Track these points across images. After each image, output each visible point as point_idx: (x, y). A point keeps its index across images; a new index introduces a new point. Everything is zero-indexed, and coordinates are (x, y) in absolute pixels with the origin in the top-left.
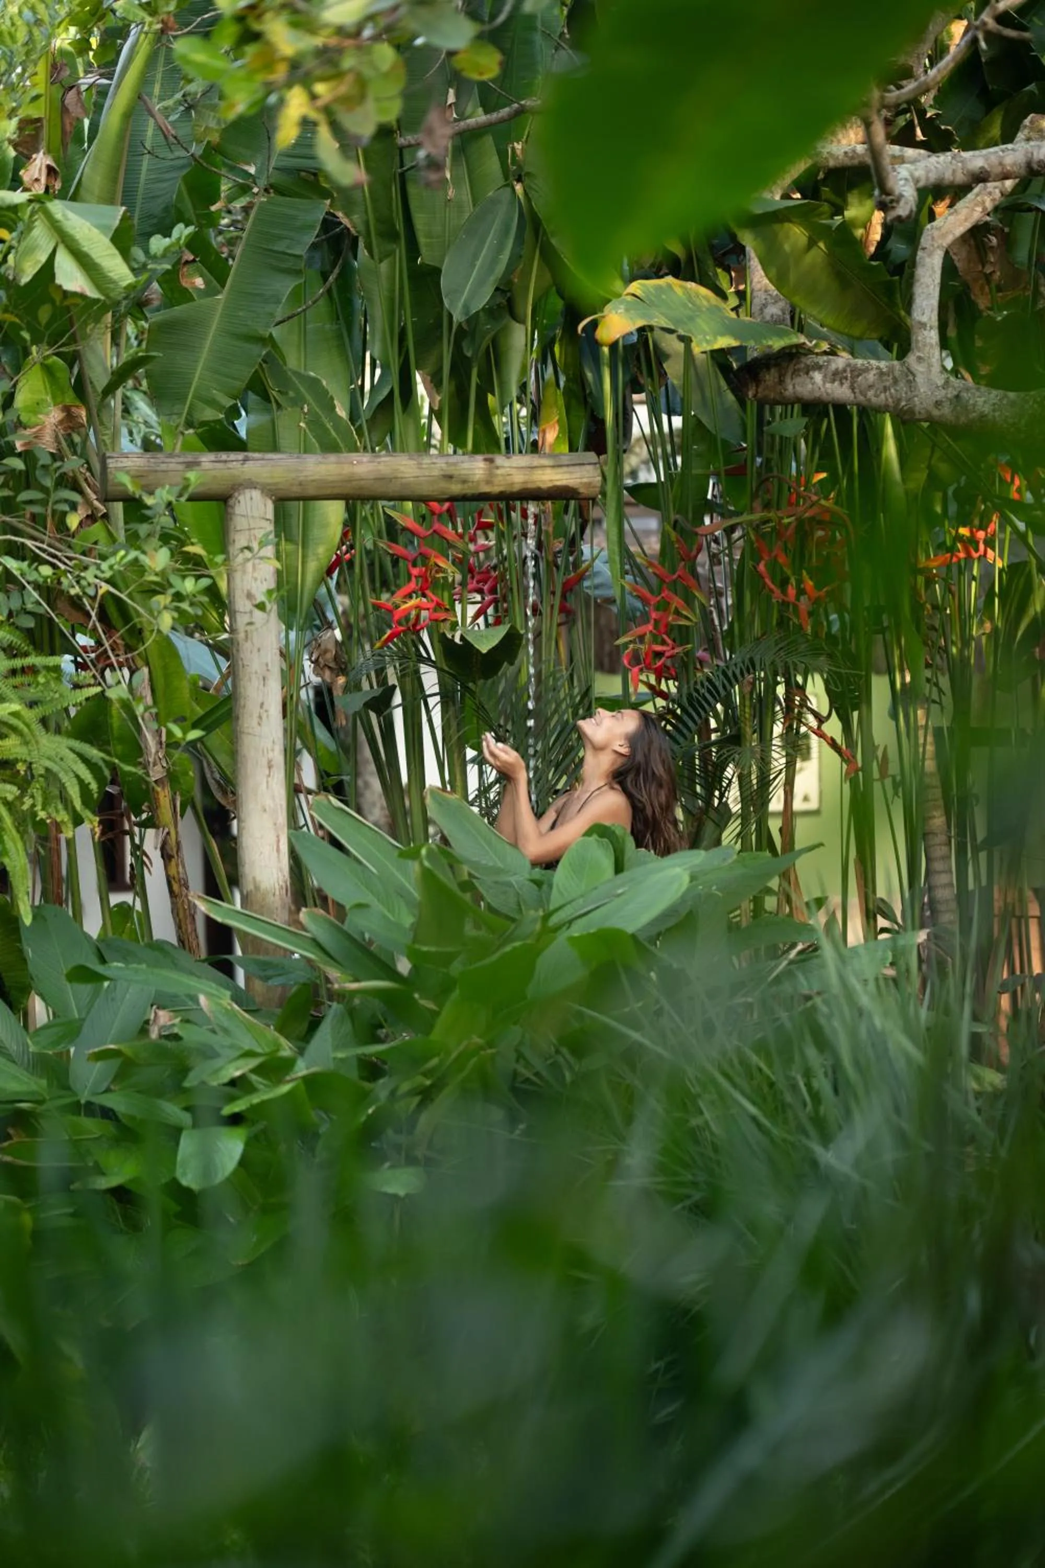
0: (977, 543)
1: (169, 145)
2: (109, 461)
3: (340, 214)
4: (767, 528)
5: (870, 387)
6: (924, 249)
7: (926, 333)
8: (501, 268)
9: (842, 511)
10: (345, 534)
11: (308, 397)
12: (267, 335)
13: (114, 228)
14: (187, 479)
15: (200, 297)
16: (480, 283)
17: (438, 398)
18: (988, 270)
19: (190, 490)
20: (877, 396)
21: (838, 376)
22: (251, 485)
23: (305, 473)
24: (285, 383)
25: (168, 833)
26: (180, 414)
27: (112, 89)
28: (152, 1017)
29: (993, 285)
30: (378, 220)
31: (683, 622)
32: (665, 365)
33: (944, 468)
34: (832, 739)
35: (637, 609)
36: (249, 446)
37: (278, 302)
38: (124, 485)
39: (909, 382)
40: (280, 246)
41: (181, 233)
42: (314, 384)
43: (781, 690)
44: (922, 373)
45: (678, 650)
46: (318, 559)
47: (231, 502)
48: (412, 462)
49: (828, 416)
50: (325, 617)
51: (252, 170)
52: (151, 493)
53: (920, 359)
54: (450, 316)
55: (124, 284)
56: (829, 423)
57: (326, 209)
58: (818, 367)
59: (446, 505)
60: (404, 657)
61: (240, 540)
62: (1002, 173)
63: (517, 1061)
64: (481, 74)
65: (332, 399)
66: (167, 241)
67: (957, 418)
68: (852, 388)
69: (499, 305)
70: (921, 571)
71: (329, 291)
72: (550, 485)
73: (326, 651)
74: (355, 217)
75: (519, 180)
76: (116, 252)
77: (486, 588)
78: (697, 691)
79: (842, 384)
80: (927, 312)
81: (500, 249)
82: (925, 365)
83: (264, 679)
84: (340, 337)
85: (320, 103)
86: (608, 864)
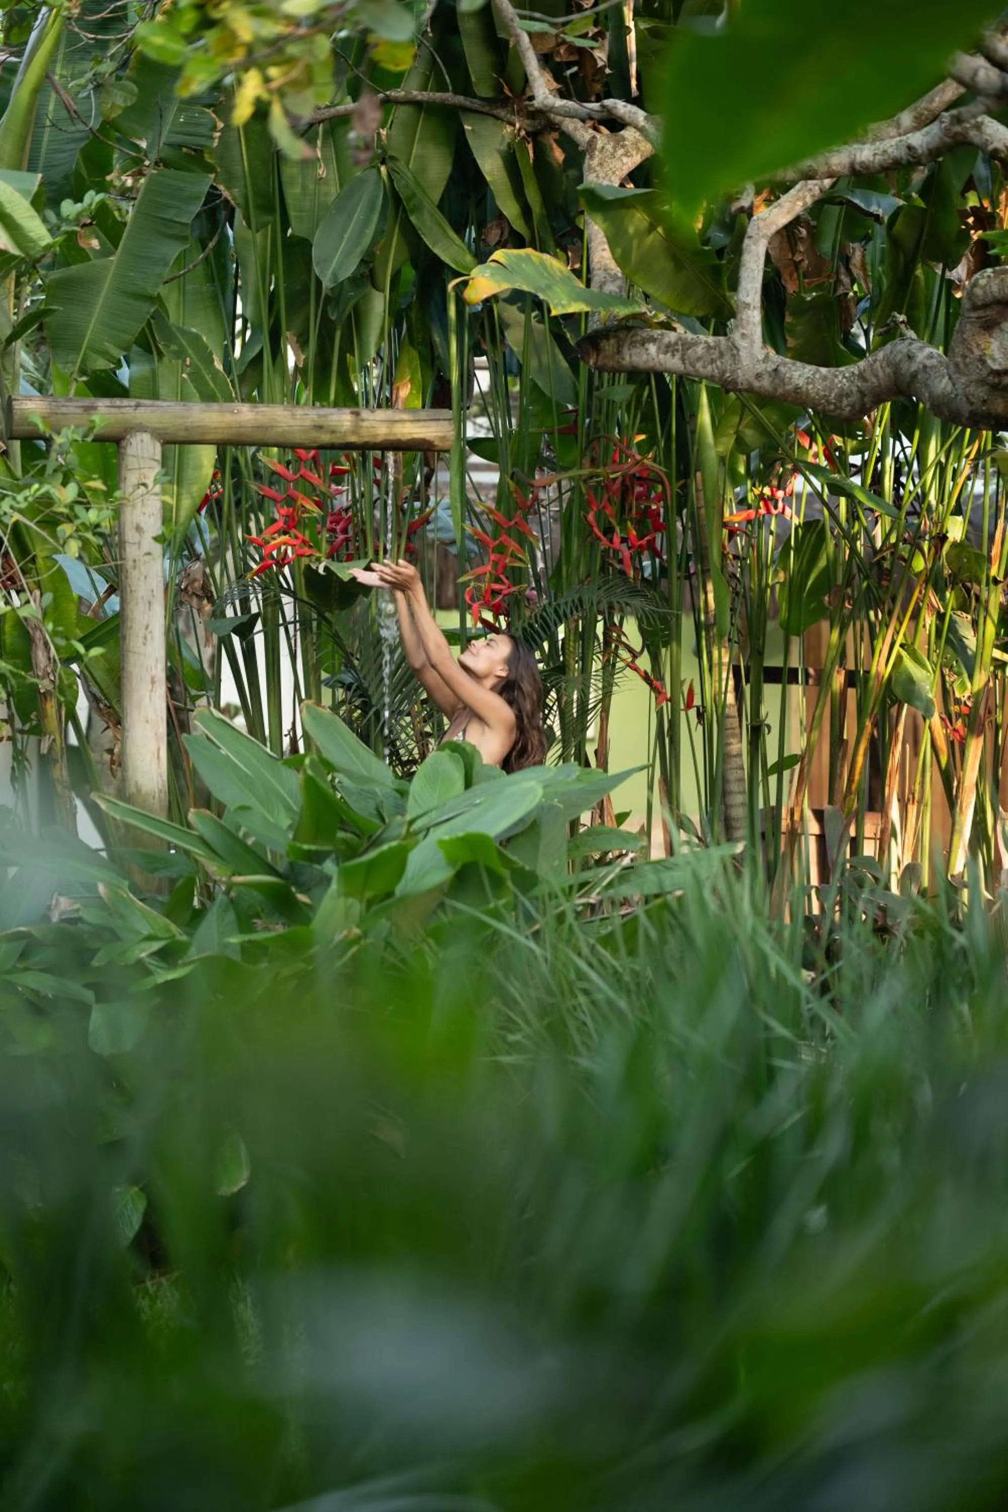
0: (777, 501)
1: (71, 118)
2: (14, 403)
3: (221, 187)
4: (593, 482)
5: (699, 359)
6: (750, 237)
7: (750, 312)
8: (366, 241)
9: (660, 468)
10: (215, 475)
11: (190, 351)
12: (156, 294)
13: (33, 193)
14: (92, 422)
15: (95, 258)
16: (348, 254)
17: (303, 357)
18: (798, 258)
19: (95, 431)
20: (704, 367)
21: (669, 348)
22: (142, 429)
23: (190, 420)
24: (170, 338)
25: (54, 740)
26: (74, 363)
27: (22, 65)
28: (54, 902)
29: (801, 272)
30: (256, 193)
31: (518, 564)
32: (506, 334)
33: (750, 435)
34: (646, 673)
35: (473, 551)
36: (132, 393)
37: (166, 264)
38: (36, 425)
39: (733, 356)
40: (170, 215)
41: (92, 200)
42: (195, 340)
43: (600, 628)
44: (745, 348)
45: (513, 589)
46: (192, 498)
47: (123, 443)
48: (286, 413)
49: (649, 384)
50: (194, 550)
51: (144, 144)
52: (59, 433)
53: (743, 335)
54: (319, 283)
55: (43, 243)
56: (650, 391)
57: (211, 182)
58: (653, 340)
59: (312, 453)
60: (266, 588)
61: (132, 479)
62: (828, 172)
63: (385, 948)
64: (397, 65)
65: (211, 353)
66: (79, 206)
67: (775, 389)
68: (683, 360)
69: (362, 275)
70: (725, 525)
71: (206, 259)
72: (409, 437)
73: (195, 580)
74: (236, 191)
75: (383, 162)
76: (36, 214)
77: (338, 528)
78: (531, 625)
79: (673, 355)
80: (751, 294)
81: (366, 223)
82: (748, 341)
83: (150, 603)
84: (215, 297)
85: (274, 85)
86: (458, 778)
